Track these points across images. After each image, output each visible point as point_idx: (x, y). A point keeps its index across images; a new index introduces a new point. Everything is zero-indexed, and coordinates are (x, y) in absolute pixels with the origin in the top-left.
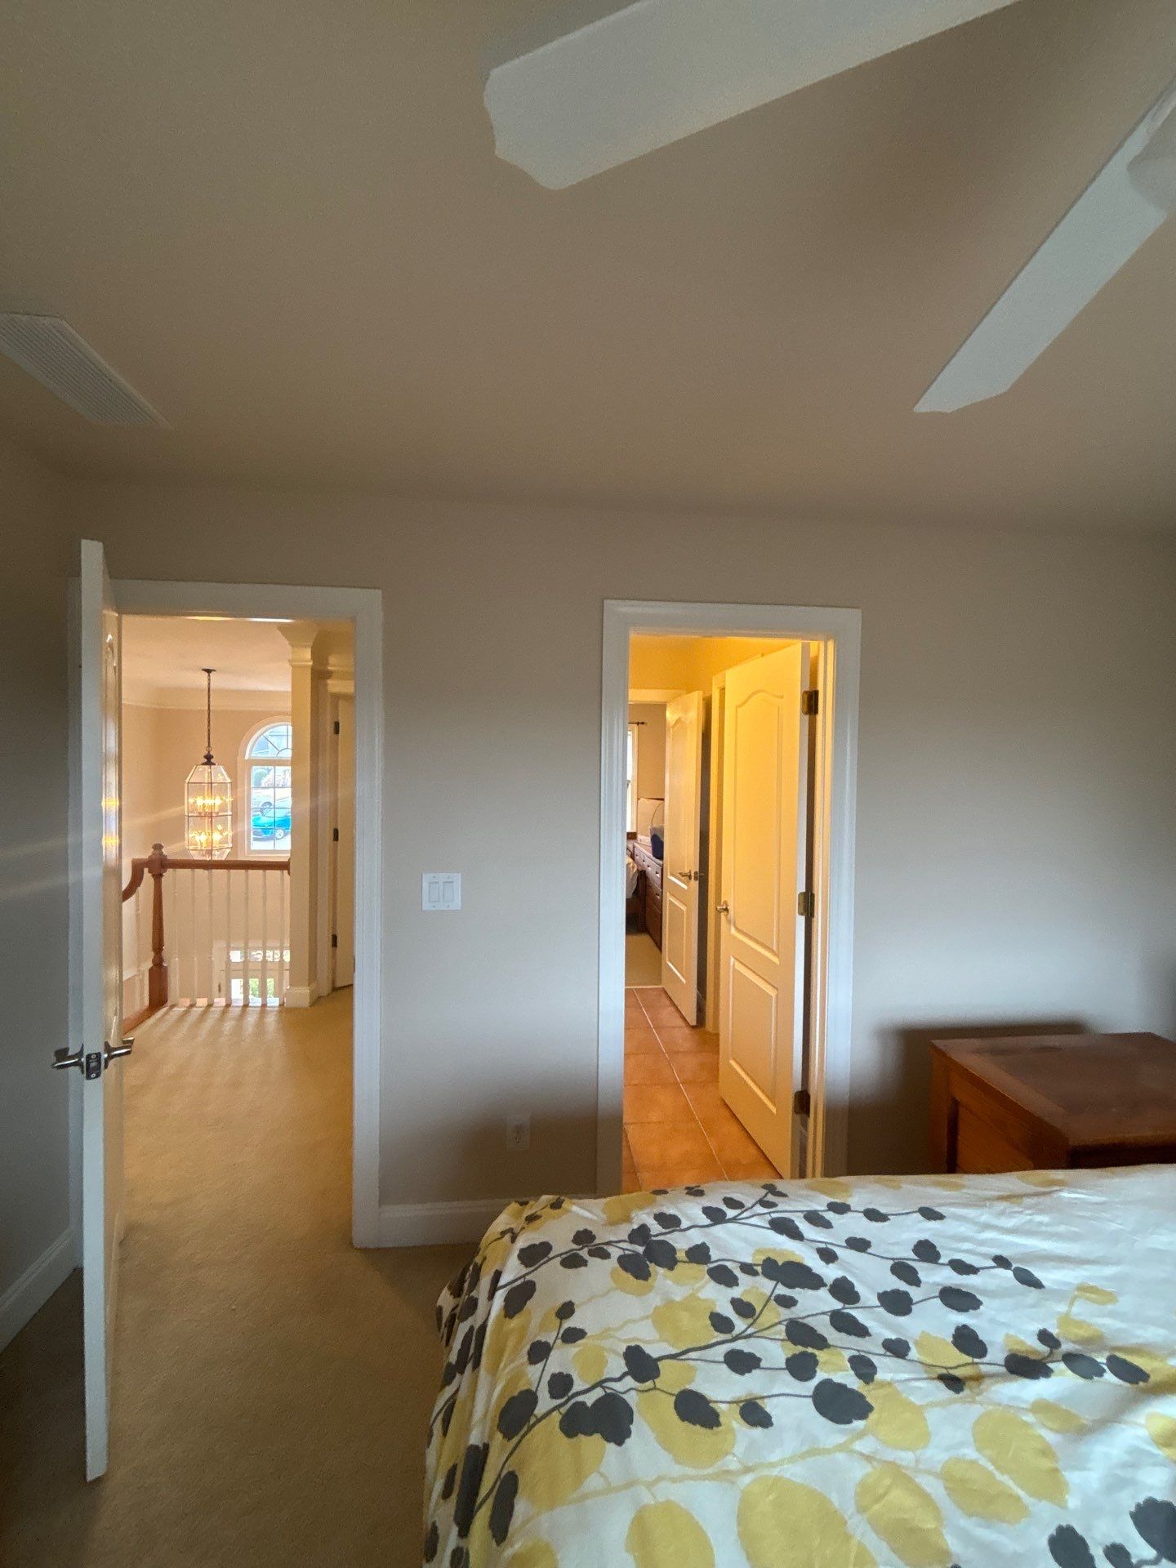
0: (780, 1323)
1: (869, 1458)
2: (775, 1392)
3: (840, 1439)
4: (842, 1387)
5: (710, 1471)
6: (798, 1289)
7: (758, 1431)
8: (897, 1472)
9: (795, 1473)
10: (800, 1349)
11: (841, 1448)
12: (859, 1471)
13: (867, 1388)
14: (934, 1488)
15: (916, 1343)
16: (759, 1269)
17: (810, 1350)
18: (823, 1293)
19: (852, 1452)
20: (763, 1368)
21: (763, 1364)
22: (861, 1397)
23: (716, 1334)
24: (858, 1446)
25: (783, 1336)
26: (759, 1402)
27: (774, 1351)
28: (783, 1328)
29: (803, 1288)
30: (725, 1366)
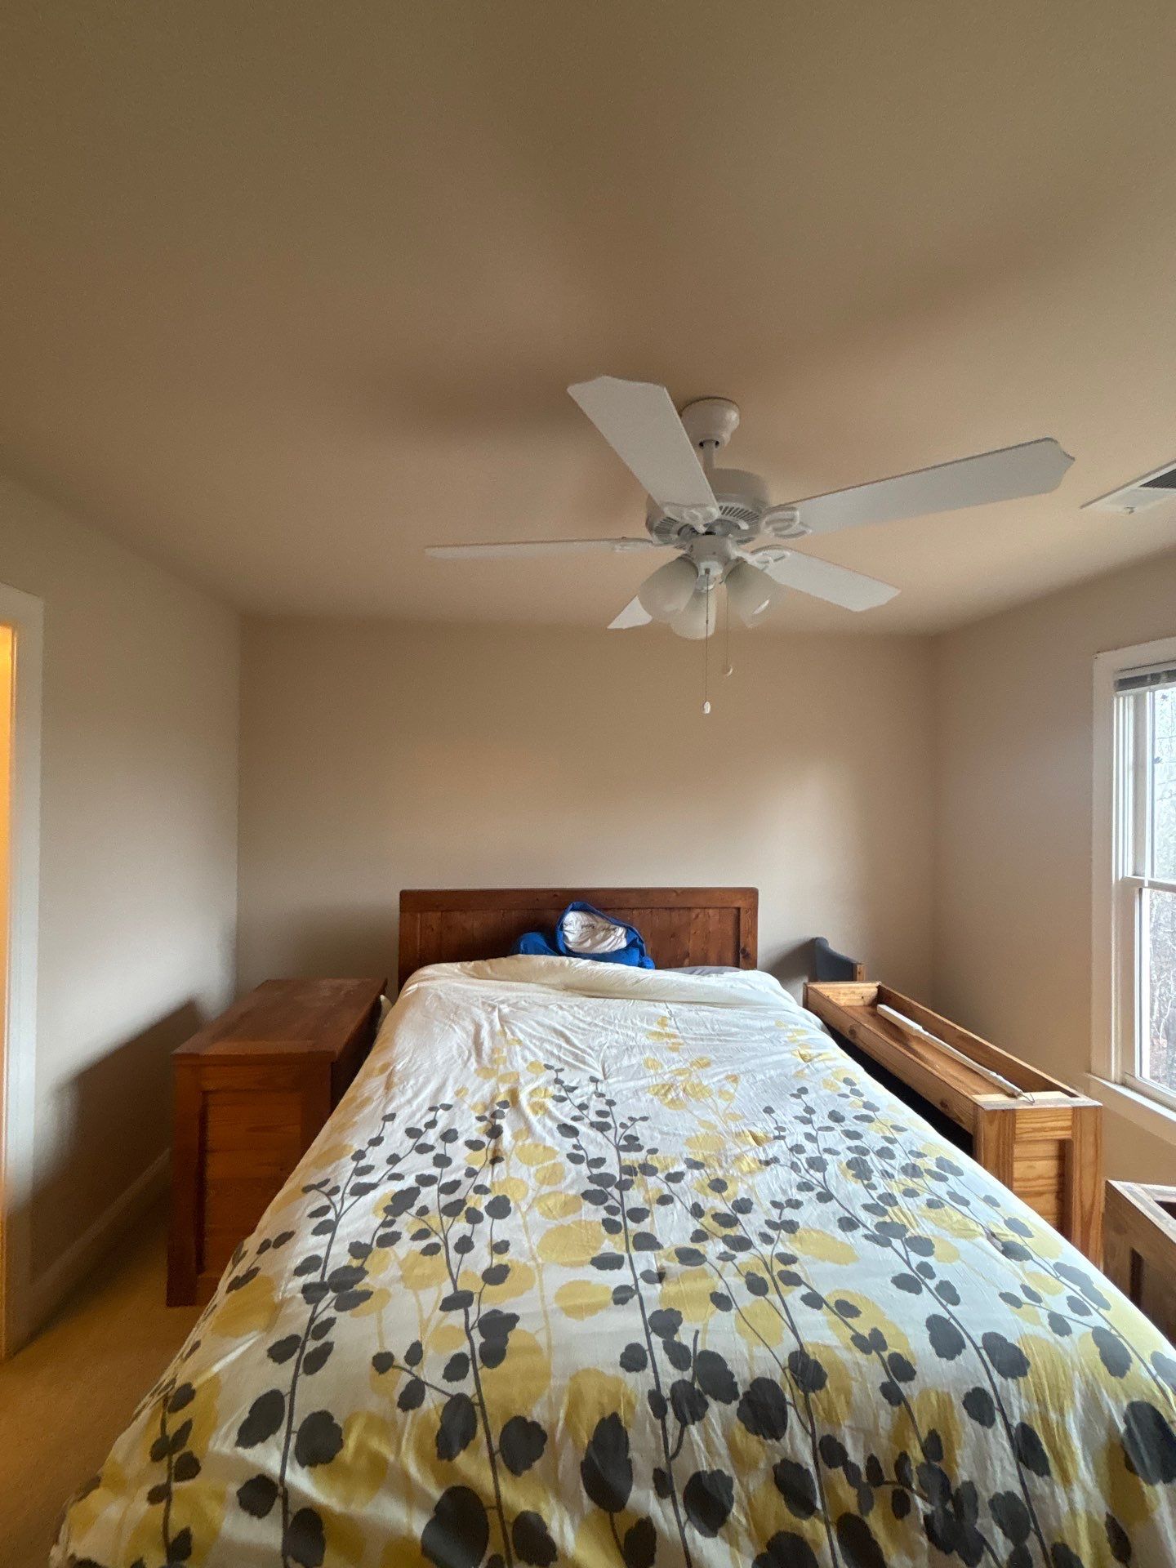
0: (441, 1218)
1: (530, 1207)
2: (489, 1233)
3: (519, 1215)
4: (490, 1203)
5: (536, 1274)
6: (416, 1202)
7: (511, 1248)
8: (538, 1199)
9: (536, 1239)
10: (463, 1213)
11: (524, 1216)
12: (536, 1213)
13: (493, 1192)
14: (546, 1189)
15: (470, 1164)
16: (389, 1218)
17: (465, 1208)
18: (424, 1190)
19: (525, 1212)
20: (472, 1234)
21: (469, 1234)
22: (497, 1197)
23: (439, 1254)
24: (524, 1209)
25: (451, 1219)
26: (493, 1243)
27: (460, 1227)
28: (445, 1218)
29: (416, 1199)
30: (466, 1255)
